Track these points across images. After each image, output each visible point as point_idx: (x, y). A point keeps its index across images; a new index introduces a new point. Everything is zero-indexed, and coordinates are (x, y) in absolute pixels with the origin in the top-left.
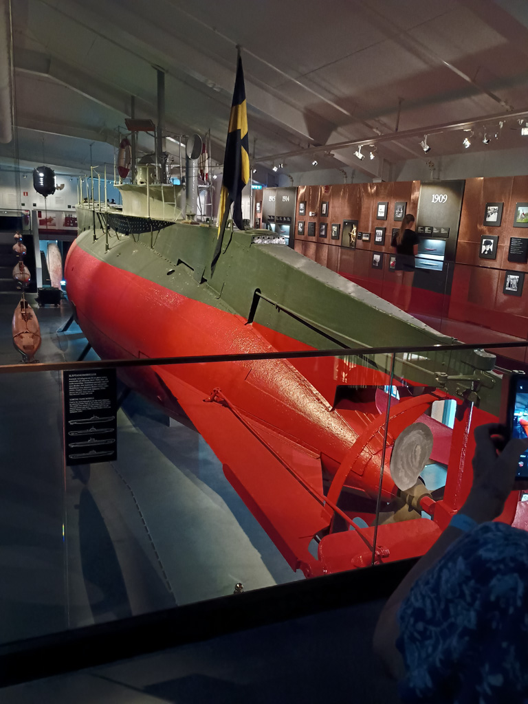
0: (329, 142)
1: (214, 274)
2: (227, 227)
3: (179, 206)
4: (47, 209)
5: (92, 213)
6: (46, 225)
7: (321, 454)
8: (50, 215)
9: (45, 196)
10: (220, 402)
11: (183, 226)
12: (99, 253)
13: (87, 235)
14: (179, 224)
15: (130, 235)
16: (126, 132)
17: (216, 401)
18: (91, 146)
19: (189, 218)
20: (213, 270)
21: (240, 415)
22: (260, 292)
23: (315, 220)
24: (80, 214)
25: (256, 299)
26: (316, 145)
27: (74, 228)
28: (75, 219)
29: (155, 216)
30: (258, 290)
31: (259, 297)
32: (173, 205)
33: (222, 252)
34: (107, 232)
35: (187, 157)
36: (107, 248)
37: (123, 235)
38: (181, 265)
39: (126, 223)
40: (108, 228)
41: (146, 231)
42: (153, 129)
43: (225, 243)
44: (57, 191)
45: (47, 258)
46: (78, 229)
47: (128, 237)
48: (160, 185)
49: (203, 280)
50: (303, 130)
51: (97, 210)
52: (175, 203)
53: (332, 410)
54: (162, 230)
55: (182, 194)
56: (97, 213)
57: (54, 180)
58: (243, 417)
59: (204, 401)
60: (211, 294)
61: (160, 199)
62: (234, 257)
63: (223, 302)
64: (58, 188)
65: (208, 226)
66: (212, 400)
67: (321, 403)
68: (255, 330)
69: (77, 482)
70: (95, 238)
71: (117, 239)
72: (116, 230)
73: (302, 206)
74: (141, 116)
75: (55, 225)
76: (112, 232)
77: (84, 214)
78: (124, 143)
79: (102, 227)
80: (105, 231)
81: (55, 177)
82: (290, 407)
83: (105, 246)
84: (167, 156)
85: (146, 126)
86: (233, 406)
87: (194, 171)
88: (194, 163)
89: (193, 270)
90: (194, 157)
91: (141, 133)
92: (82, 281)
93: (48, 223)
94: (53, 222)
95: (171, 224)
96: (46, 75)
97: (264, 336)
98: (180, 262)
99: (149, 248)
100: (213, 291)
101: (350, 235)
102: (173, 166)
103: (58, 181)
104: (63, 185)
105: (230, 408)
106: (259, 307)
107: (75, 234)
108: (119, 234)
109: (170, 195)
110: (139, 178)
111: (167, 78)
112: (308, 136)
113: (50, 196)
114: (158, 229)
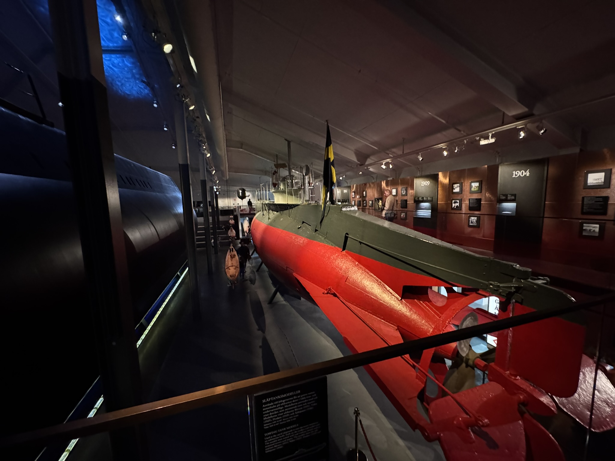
0: (367, 163)
1: (321, 228)
2: (327, 204)
3: (300, 197)
4: (243, 205)
5: (262, 205)
6: (243, 211)
7: (398, 326)
8: (244, 207)
9: (242, 199)
10: (332, 294)
11: (304, 206)
12: (266, 221)
13: (260, 213)
14: (302, 205)
15: (279, 212)
16: (275, 169)
17: (330, 293)
18: (260, 178)
19: (306, 202)
20: (321, 225)
21: (344, 301)
22: (348, 234)
23: (360, 199)
24: (256, 206)
25: (346, 238)
26: (361, 165)
27: (254, 212)
28: (255, 208)
29: (290, 202)
30: (347, 234)
31: (348, 237)
32: (298, 197)
33: (325, 216)
34: (269, 212)
35: (303, 175)
36: (269, 219)
37: (276, 212)
38: (304, 223)
39: (277, 207)
40: (269, 210)
41: (286, 210)
42: (286, 167)
43: (326, 212)
44: (247, 198)
45: (244, 225)
46: (255, 212)
47: (278, 213)
48: (291, 188)
49: (316, 230)
50: (354, 158)
51: (263, 203)
52: (299, 196)
53: (401, 300)
54: (293, 208)
55: (301, 192)
56: (264, 204)
57: (245, 193)
58: (346, 303)
59: (323, 293)
60: (321, 237)
61: (292, 195)
62: (332, 218)
63: (327, 240)
64: (247, 196)
65: (316, 204)
66: (327, 293)
67: (393, 295)
68: (347, 254)
69: (260, 333)
70: (263, 215)
71: (273, 214)
72: (273, 210)
73: (353, 194)
74: (280, 162)
75: (246, 211)
76: (270, 211)
77: (258, 205)
78: (275, 173)
79: (266, 210)
80: (268, 211)
81: (246, 192)
82: (374, 298)
83: (268, 218)
84: (293, 177)
85: (283, 166)
86: (340, 297)
87: (307, 181)
88: (307, 177)
89: (310, 226)
90: (306, 175)
91: (281, 169)
92: (258, 235)
93: (244, 211)
94: (245, 210)
95: (297, 205)
96: (241, 150)
97: (353, 258)
98: (303, 222)
99: (288, 217)
100: (321, 236)
101: (378, 205)
102: (296, 181)
103: (247, 194)
104: (249, 195)
105: (338, 298)
106: (348, 243)
107: (255, 214)
108: (274, 212)
109: (295, 193)
110: (282, 187)
111: (292, 144)
112: (357, 161)
113: (244, 200)
114: (292, 208)
